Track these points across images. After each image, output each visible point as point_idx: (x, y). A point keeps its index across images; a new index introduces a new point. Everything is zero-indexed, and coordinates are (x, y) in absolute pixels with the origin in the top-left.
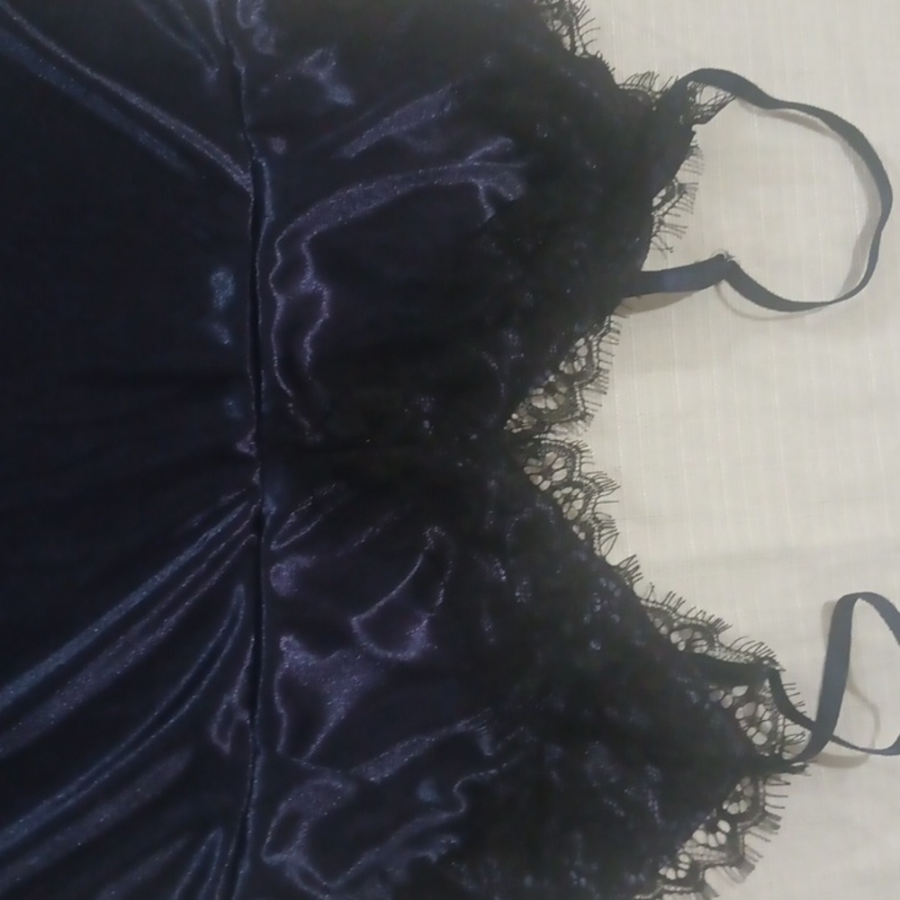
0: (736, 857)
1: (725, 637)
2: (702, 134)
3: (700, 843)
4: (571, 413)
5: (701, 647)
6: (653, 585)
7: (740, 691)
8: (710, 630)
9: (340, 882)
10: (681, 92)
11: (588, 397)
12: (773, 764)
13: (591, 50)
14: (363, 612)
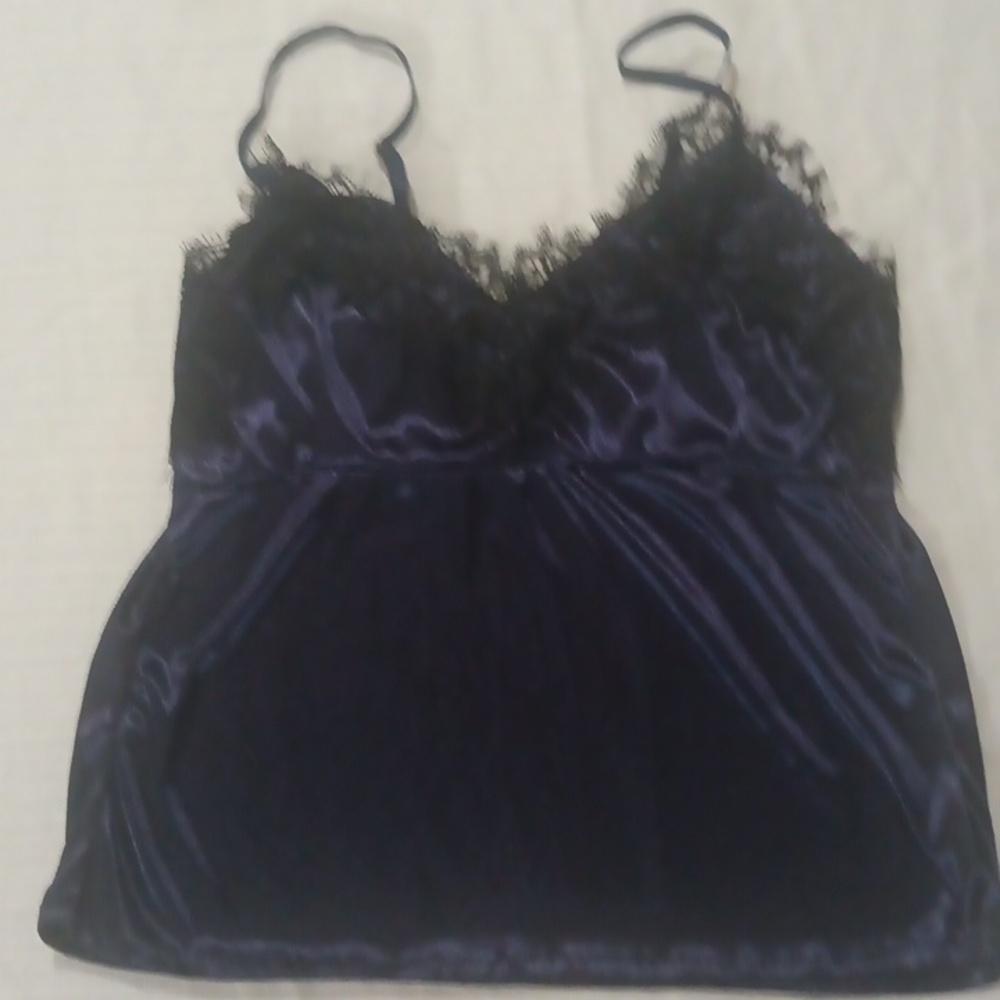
0: (796, 153)
1: (648, 154)
2: (292, 158)
3: (787, 176)
4: (492, 257)
5: (656, 173)
6: (612, 203)
7: (686, 147)
8: (643, 166)
9: (805, 409)
10: (255, 173)
11: (481, 245)
12: (735, 126)
13: (225, 238)
14: (630, 396)
